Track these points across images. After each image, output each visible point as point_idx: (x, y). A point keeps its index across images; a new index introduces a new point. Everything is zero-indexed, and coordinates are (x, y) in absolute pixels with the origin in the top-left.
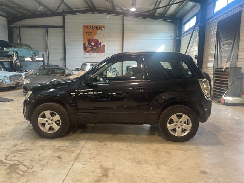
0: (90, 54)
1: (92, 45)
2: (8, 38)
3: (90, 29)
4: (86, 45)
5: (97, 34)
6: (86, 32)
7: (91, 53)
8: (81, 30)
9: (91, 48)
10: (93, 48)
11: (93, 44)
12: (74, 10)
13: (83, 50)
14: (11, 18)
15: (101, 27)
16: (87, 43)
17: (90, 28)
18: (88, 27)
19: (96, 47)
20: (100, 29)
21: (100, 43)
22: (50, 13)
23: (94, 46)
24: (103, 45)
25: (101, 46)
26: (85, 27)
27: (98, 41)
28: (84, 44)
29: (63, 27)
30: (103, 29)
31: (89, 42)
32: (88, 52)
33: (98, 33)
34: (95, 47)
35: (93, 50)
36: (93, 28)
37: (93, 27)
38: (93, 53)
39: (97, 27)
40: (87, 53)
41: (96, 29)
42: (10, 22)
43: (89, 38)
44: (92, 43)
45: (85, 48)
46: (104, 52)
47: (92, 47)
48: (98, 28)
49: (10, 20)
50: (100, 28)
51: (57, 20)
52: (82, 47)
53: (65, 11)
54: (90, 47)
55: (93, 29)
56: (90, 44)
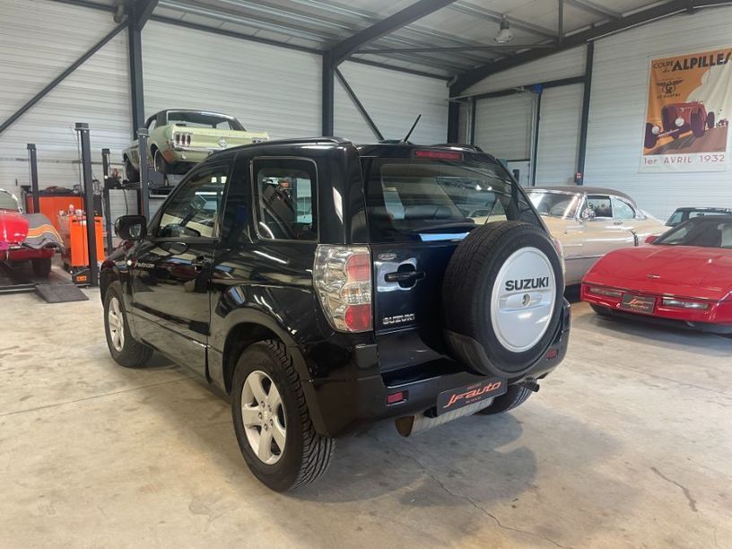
0: (666, 161)
1: (676, 127)
2: (447, 132)
3: (674, 69)
4: (655, 130)
5: (701, 84)
6: (658, 84)
7: (669, 156)
8: (643, 77)
9: (671, 139)
10: (681, 136)
11: (680, 122)
12: (625, 15)
13: (642, 147)
14: (456, 78)
15: (720, 56)
16: (659, 121)
17: (678, 65)
18: (670, 63)
19: (691, 132)
20: (712, 64)
21: (712, 114)
22: (549, 44)
23: (684, 129)
24: (722, 122)
25: (711, 126)
26: (657, 65)
27: (700, 108)
28: (649, 127)
29: (585, 79)
30: (726, 62)
31: (668, 116)
32: (659, 151)
33: (704, 79)
34: (688, 131)
35: (677, 146)
36: (689, 65)
37: (686, 61)
38: (677, 156)
39: (705, 58)
40: (657, 157)
41: (699, 66)
42: (455, 90)
43: (668, 101)
44: (677, 117)
45: (650, 140)
46: (723, 149)
47: (675, 136)
48: (708, 62)
49: (455, 84)
50: (715, 61)
51: (568, 62)
52: (641, 137)
53: (596, 25)
54: (670, 135)
55: (686, 68)
56: (668, 124)
